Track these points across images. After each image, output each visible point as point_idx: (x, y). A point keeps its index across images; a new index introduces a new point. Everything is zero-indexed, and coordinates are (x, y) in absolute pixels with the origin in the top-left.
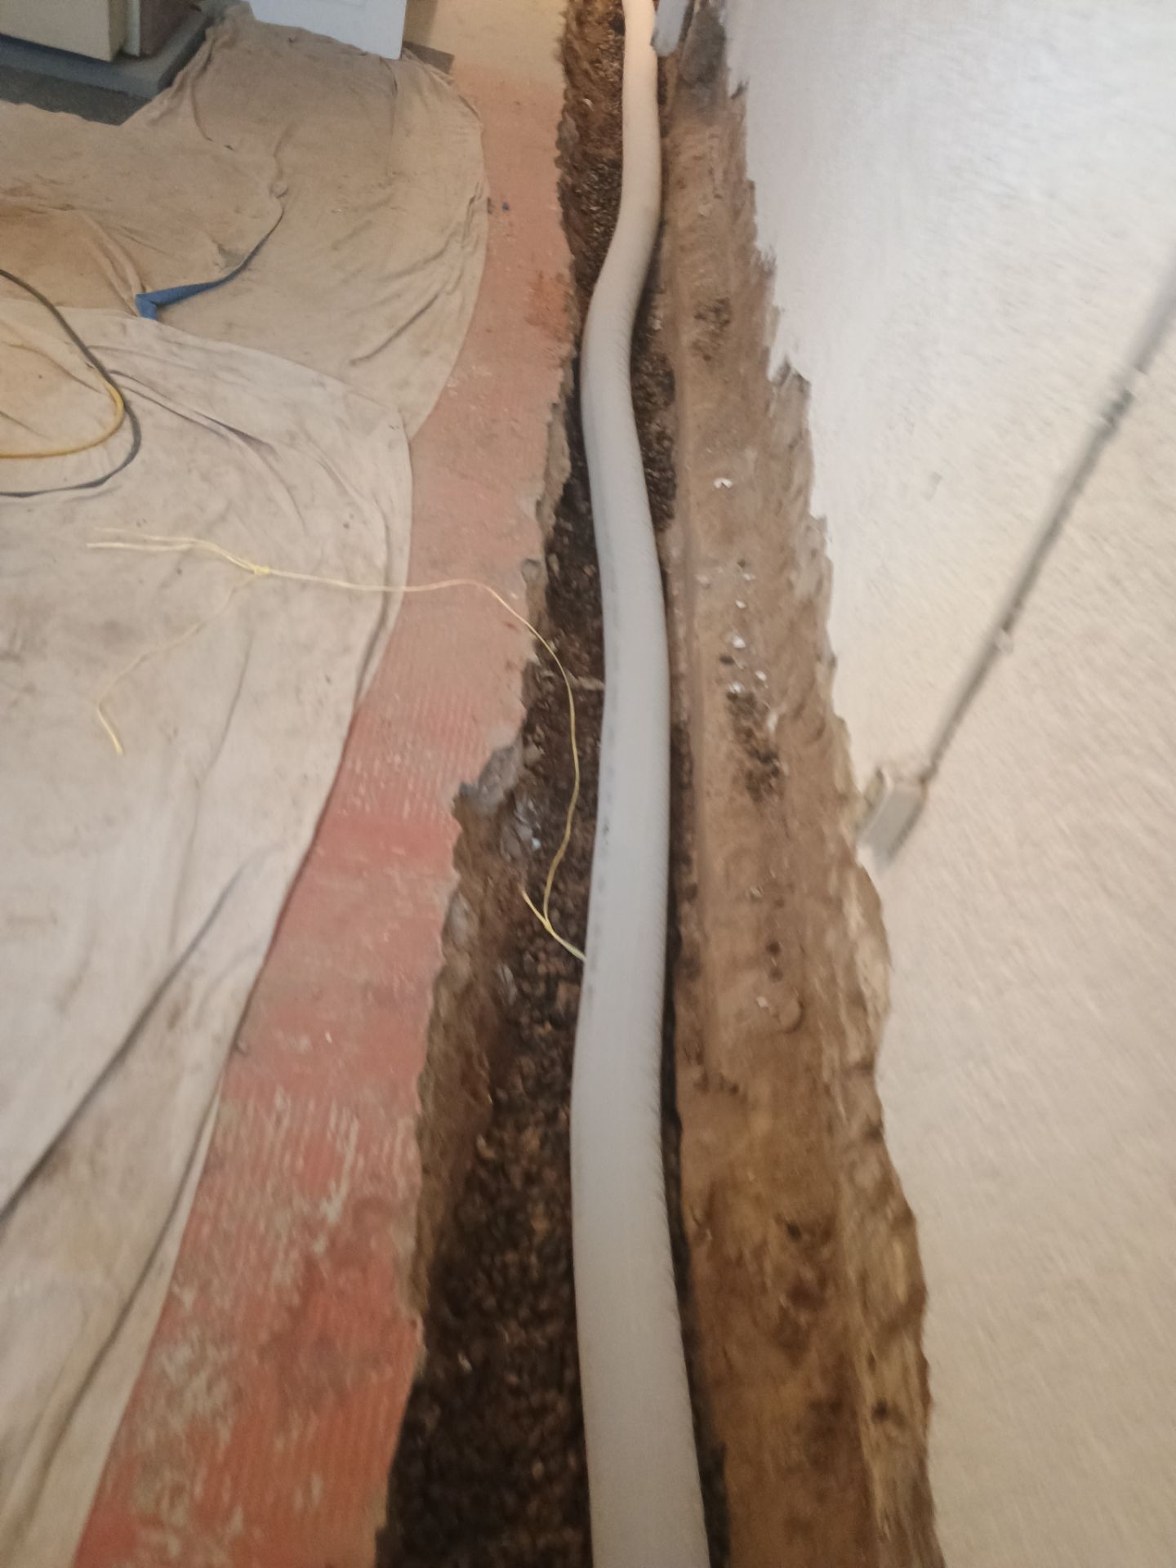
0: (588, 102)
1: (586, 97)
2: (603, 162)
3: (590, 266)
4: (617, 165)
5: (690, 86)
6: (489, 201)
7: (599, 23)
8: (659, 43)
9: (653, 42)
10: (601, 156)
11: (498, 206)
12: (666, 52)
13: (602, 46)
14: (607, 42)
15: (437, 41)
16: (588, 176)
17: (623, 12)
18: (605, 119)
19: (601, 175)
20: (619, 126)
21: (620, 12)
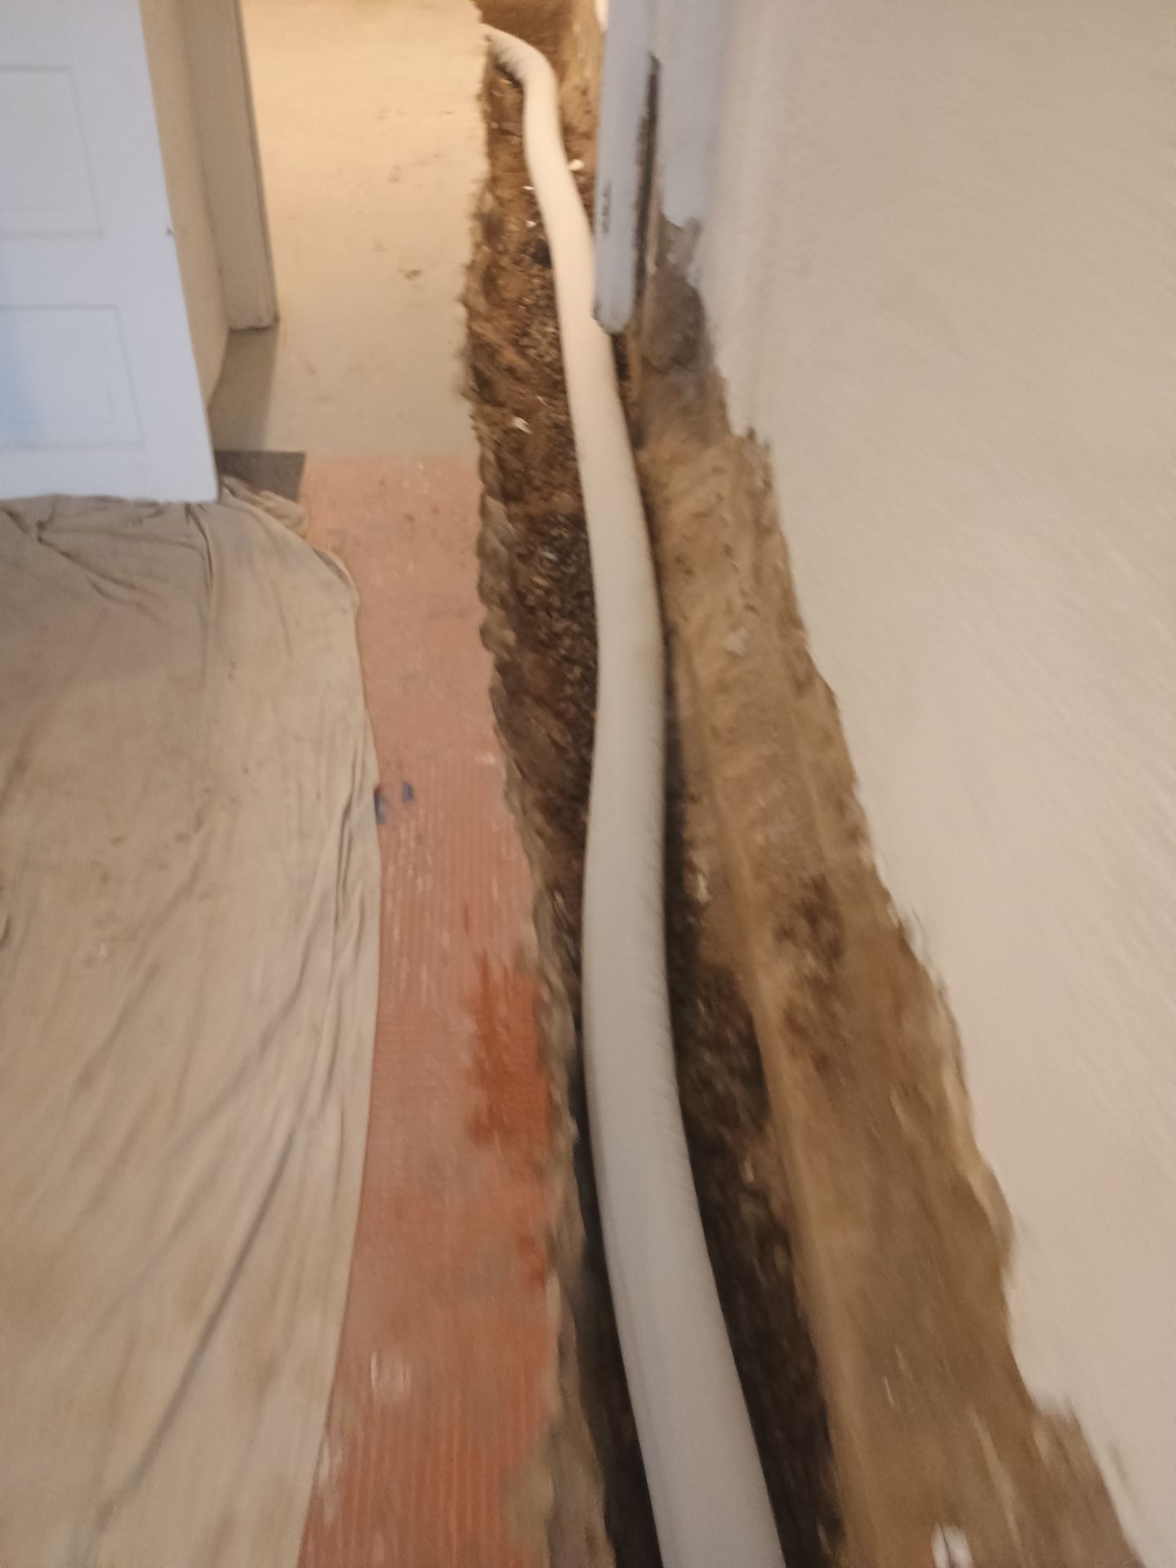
0: (519, 423)
1: (518, 413)
2: (558, 524)
3: (569, 762)
4: (578, 522)
5: (662, 372)
6: (377, 794)
7: (518, 263)
8: (605, 313)
9: (596, 313)
10: (553, 513)
11: (394, 795)
12: (618, 327)
13: (527, 301)
14: (532, 290)
15: (277, 438)
16: (542, 559)
17: (546, 238)
18: (550, 439)
19: (558, 551)
20: (570, 442)
21: (541, 237)
